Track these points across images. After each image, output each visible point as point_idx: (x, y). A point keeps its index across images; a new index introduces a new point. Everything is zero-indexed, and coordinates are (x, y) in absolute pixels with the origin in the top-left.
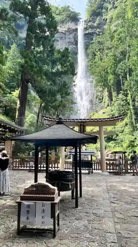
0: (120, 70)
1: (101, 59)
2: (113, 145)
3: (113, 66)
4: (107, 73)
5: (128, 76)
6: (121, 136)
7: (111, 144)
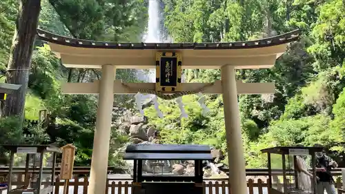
0: (213, 23)
1: (184, 10)
2: (202, 136)
3: (201, 19)
4: (193, 29)
5: (224, 31)
6: (213, 122)
7: (200, 133)
